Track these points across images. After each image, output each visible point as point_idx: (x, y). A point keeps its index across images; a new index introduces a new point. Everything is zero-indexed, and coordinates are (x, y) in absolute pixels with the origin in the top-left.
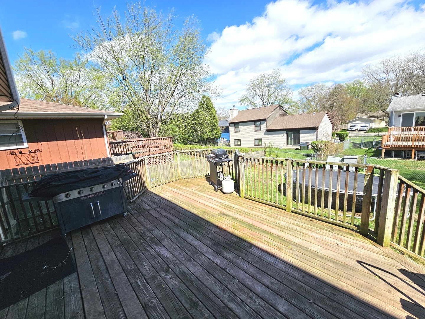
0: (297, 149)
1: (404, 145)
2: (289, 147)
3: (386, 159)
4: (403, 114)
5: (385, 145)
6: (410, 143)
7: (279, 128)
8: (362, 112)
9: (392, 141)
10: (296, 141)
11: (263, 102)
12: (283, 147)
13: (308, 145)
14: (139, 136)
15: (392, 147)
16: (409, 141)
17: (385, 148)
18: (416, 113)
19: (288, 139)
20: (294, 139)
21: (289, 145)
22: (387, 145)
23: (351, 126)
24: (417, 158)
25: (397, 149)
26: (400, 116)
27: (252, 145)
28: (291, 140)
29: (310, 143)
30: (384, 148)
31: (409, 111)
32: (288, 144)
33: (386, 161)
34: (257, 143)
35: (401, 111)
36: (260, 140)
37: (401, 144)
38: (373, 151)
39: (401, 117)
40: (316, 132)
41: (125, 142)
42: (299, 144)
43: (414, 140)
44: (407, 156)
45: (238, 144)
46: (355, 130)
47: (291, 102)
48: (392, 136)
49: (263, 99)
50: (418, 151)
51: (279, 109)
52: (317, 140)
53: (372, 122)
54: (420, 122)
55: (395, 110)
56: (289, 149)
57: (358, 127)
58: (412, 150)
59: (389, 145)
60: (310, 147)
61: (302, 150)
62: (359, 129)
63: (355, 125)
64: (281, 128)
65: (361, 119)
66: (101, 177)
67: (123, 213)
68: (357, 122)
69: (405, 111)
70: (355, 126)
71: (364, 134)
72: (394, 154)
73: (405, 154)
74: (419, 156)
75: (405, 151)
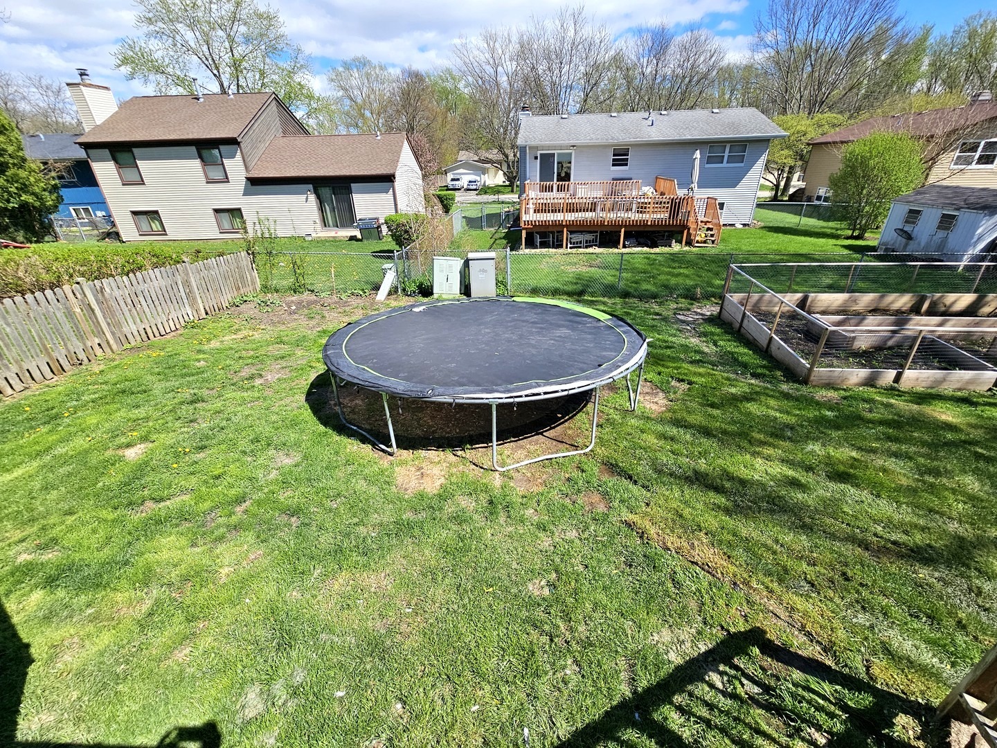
0: (353, 238)
1: (552, 221)
2: (332, 233)
3: (527, 251)
4: (542, 155)
5: (524, 221)
6: (559, 217)
7: (288, 175)
8: (467, 149)
9: (532, 211)
10: (346, 216)
11: (222, 85)
12: (314, 235)
13: (379, 227)
15: (536, 225)
16: (559, 211)
17: (526, 228)
18: (559, 154)
19: (322, 209)
20: (338, 211)
21: (329, 226)
23: (453, 180)
24: (569, 245)
25: (543, 230)
26: (536, 158)
27: (209, 229)
28: (333, 213)
29: (382, 221)
30: (524, 229)
31: (549, 148)
32: (325, 223)
33: (531, 256)
34: (227, 225)
35: (538, 148)
36: (236, 213)
37: (548, 219)
38: (504, 235)
39: (538, 162)
40: (391, 190)
42: (355, 224)
44: (557, 243)
45: (155, 229)
46: (459, 189)
47: (310, 97)
48: (531, 201)
49: (215, 72)
50: (572, 232)
51: (275, 108)
52: (396, 211)
53: (484, 171)
54: (563, 173)
55: (530, 143)
56: (331, 239)
57: (464, 182)
58: (563, 231)
60: (384, 229)
61: (365, 242)
62: (465, 187)
63: (458, 177)
64: (293, 175)
65: (466, 165)
68: (461, 171)
69: (543, 148)
70: (458, 180)
71: (475, 197)
72: (539, 240)
73: (553, 238)
74: (572, 241)
75: (553, 233)
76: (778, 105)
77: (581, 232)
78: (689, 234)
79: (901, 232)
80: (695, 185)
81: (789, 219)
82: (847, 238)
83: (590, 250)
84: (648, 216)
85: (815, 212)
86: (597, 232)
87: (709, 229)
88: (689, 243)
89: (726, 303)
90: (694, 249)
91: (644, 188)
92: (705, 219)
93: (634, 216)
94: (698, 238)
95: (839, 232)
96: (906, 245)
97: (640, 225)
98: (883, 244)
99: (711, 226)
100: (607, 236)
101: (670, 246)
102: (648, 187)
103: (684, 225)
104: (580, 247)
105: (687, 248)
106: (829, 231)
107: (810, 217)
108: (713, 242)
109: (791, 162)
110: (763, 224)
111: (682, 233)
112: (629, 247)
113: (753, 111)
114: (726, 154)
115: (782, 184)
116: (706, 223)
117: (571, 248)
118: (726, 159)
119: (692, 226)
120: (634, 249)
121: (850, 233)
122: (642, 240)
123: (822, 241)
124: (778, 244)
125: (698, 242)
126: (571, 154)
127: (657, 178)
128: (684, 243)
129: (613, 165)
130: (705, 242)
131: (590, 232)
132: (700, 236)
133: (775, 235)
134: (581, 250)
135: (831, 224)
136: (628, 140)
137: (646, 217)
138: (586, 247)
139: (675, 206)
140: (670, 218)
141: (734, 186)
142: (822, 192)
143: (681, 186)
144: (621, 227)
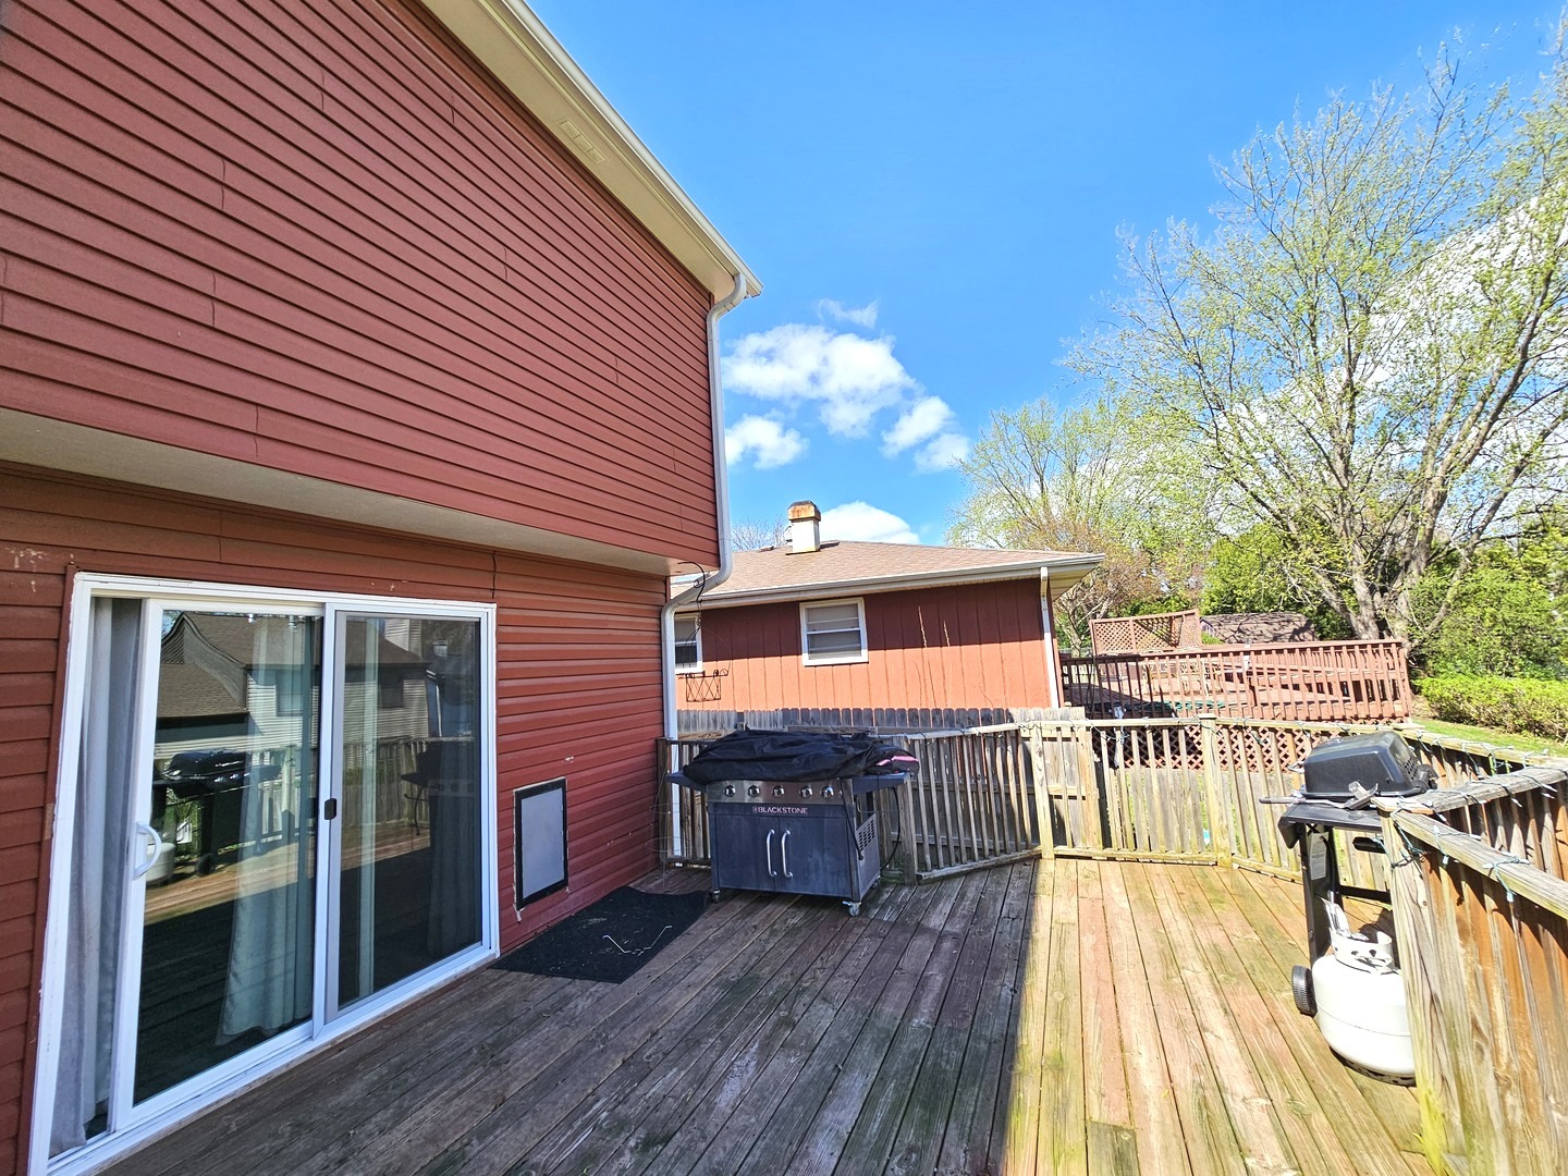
14: (1296, 632)
41: (1137, 658)
66: (795, 761)
67: (849, 900)
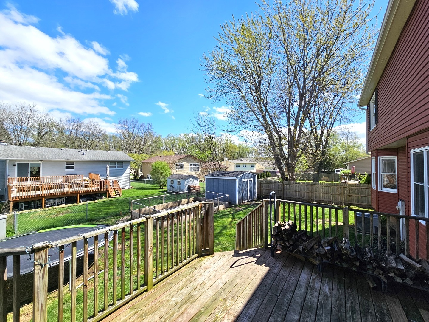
1: (34, 195)
4: (18, 164)
5: (13, 198)
6: (39, 193)
15: (22, 198)
16: (39, 190)
17: (14, 201)
18: (31, 164)
22: (16, 197)
24: (46, 206)
25: (27, 200)
26: (15, 165)
30: (12, 201)
31: (24, 161)
35: (15, 161)
37: (31, 194)
39: (16, 167)
43: (43, 189)
44: (36, 206)
50: (48, 199)
54: (34, 173)
55: (9, 158)
58: (42, 199)
59: (18, 197)
69: (19, 161)
72: (23, 206)
73: (35, 204)
74: (48, 203)
75: (34, 201)
76: (128, 150)
77: (54, 199)
78: (109, 194)
79: (171, 186)
80: (109, 176)
81: (142, 185)
82: (159, 189)
83: (61, 206)
84: (90, 188)
85: (149, 182)
86: (64, 197)
87: (116, 191)
88: (110, 197)
89: (132, 214)
90: (113, 199)
91: (84, 178)
92: (114, 188)
93: (83, 189)
94: (113, 195)
95: (157, 187)
96: (173, 189)
97: (87, 192)
98: (169, 189)
99: (117, 190)
100: (70, 199)
101: (102, 199)
102: (86, 177)
103: (107, 190)
104: (54, 206)
105: (109, 199)
106: (154, 187)
107: (148, 184)
108: (119, 195)
109: (137, 167)
110: (134, 187)
111: (106, 193)
112: (82, 202)
113: (121, 152)
114: (116, 165)
115: (136, 173)
116: (115, 189)
117: (47, 207)
118: (116, 167)
119: (110, 190)
120: (85, 202)
121: (159, 187)
122: (88, 198)
123: (153, 190)
124: (141, 193)
125: (113, 196)
126: (40, 164)
127: (89, 174)
128: (108, 197)
129: (66, 169)
130: (116, 196)
131: (60, 198)
132: (114, 193)
133: (139, 190)
134: (55, 207)
135: (154, 185)
136: (73, 159)
137: (89, 189)
138: (58, 205)
139: (102, 184)
140: (100, 188)
141: (122, 175)
142: (149, 176)
143: (102, 176)
144: (78, 194)
